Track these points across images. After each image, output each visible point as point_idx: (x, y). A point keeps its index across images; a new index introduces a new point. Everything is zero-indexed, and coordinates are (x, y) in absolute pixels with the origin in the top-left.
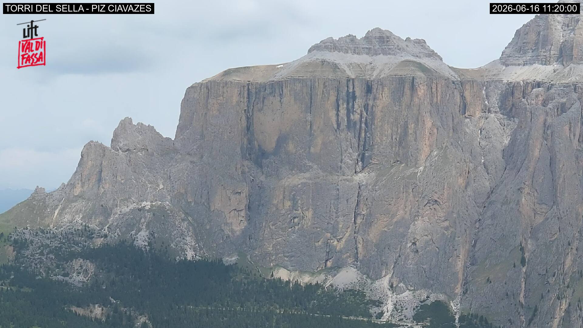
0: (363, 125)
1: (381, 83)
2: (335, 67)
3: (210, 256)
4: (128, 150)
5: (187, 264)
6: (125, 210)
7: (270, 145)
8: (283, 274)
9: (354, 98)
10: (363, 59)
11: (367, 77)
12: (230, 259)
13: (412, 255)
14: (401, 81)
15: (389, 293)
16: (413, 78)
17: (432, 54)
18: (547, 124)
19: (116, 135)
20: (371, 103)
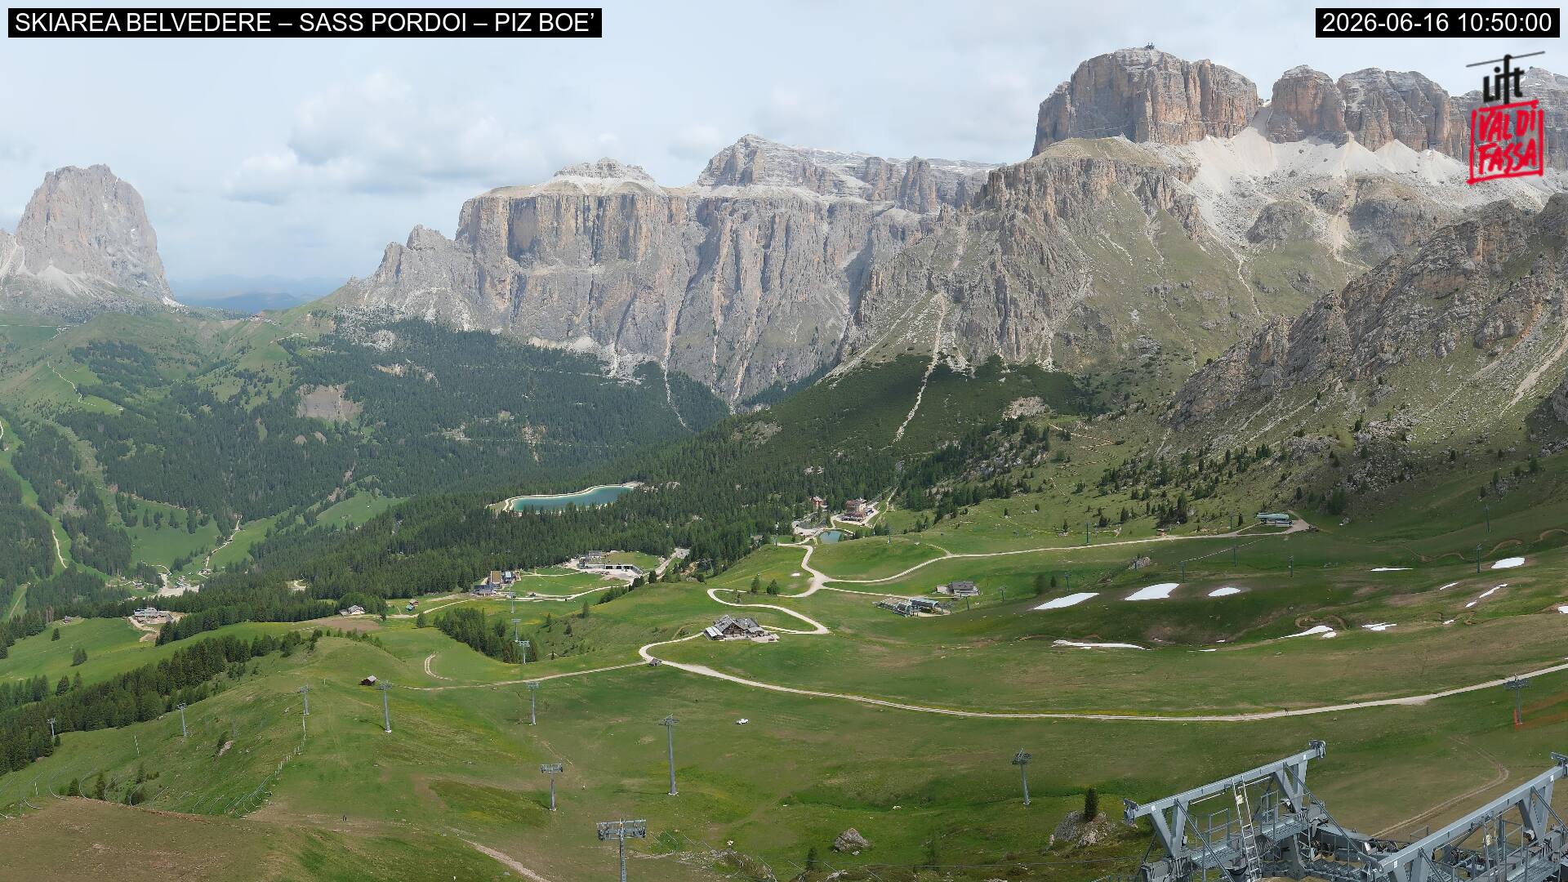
0: (596, 230)
1: (609, 198)
2: (575, 187)
3: (479, 327)
4: (420, 249)
5: (465, 335)
6: (418, 293)
7: (526, 245)
8: (536, 342)
9: (589, 210)
10: (596, 180)
11: (599, 195)
12: (496, 330)
13: (632, 327)
14: (624, 197)
15: (615, 356)
16: (633, 195)
17: (646, 177)
18: (733, 229)
19: (411, 238)
20: (601, 213)
